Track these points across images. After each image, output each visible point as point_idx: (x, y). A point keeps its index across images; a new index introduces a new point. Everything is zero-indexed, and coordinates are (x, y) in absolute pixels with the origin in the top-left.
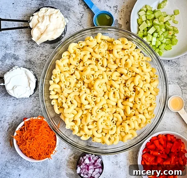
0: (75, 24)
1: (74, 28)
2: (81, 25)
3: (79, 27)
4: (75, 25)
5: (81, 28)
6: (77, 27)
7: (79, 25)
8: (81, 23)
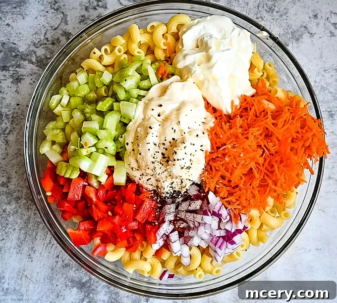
0: (43, 8)
1: (43, 19)
2: (57, 9)
3: (54, 14)
4: (43, 11)
5: (58, 16)
6: (50, 15)
7: (53, 10)
8: (57, 5)
